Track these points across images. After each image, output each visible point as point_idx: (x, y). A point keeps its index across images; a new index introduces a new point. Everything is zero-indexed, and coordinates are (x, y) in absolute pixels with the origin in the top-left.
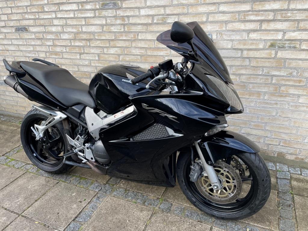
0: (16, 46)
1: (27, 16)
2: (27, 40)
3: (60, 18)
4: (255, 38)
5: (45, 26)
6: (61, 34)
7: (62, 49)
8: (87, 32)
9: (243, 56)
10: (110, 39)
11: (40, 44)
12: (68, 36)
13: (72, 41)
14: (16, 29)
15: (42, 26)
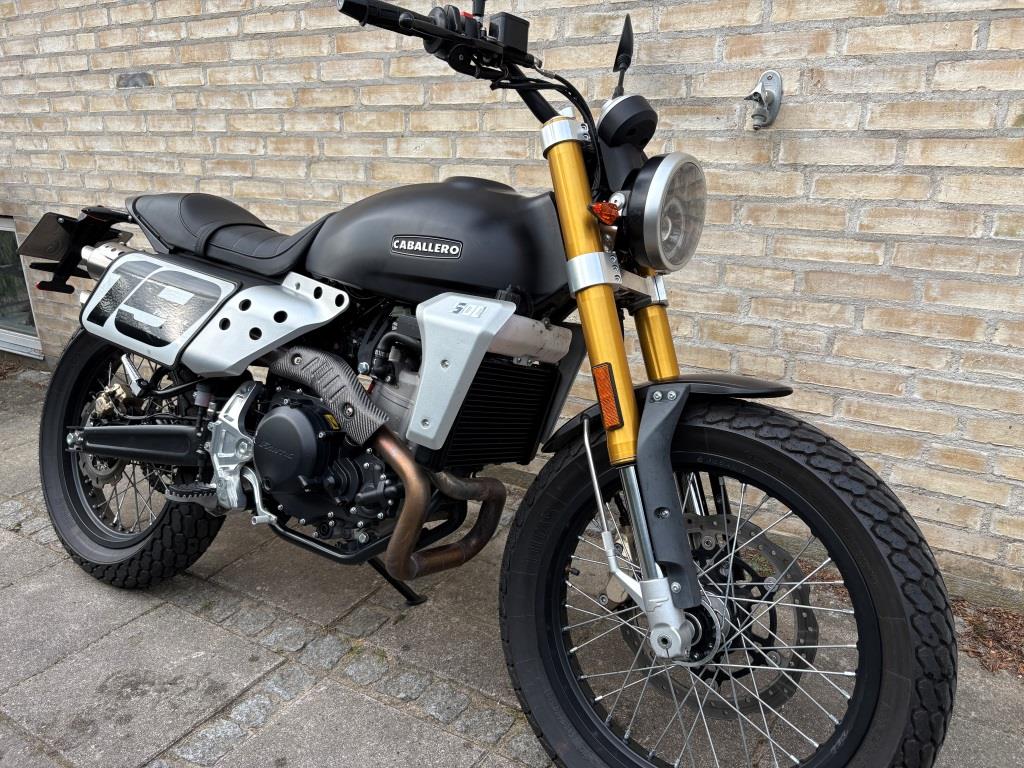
0: (115, 138)
1: (153, 35)
2: (149, 117)
3: (254, 36)
4: (957, 87)
5: (205, 67)
6: (253, 94)
7: (253, 146)
8: (335, 83)
9: (907, 163)
10: (409, 106)
11: (186, 130)
12: (276, 99)
13: (286, 116)
14: (120, 78)
15: (197, 65)
